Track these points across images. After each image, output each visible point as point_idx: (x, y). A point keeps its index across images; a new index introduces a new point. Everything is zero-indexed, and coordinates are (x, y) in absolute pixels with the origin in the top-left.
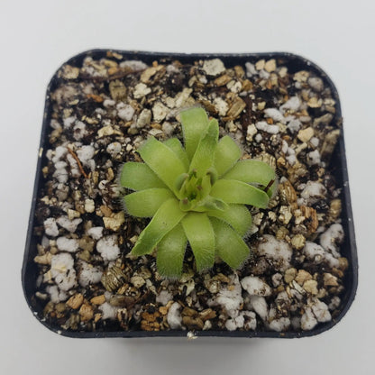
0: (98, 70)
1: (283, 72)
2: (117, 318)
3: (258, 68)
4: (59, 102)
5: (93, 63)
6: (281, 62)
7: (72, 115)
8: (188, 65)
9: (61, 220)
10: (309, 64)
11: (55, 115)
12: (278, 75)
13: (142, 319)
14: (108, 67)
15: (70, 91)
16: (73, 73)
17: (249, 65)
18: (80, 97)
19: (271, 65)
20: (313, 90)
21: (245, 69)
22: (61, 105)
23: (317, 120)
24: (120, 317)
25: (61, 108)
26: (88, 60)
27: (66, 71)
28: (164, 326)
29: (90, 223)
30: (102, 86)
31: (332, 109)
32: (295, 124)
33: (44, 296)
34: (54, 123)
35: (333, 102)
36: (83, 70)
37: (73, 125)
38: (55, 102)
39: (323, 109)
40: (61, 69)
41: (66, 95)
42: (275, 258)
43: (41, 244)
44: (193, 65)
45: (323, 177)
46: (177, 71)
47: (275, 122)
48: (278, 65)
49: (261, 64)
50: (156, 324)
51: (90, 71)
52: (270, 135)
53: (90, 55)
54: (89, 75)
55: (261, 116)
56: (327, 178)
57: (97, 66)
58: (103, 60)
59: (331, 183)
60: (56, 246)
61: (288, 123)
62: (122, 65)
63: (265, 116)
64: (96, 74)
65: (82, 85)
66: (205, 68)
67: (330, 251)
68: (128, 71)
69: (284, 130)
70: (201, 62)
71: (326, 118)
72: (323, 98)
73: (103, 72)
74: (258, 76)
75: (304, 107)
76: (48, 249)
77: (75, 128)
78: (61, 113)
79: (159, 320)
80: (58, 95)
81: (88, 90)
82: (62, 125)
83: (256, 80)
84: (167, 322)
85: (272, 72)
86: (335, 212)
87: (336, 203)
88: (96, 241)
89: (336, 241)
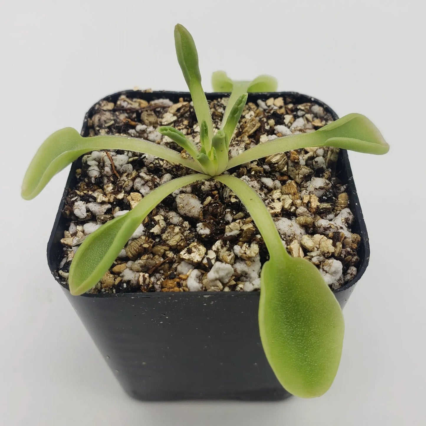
0: (132, 104)
1: (290, 106)
2: (138, 281)
3: (268, 104)
4: (97, 124)
5: (127, 99)
6: (289, 100)
9: (91, 205)
10: (313, 99)
12: (286, 108)
13: (163, 287)
14: (139, 103)
15: (107, 115)
16: (109, 106)
17: (260, 102)
18: (115, 120)
19: (279, 102)
20: (316, 116)
21: (257, 105)
22: (99, 126)
24: (141, 280)
25: (97, 128)
26: (123, 97)
27: (102, 105)
28: (184, 290)
29: (118, 208)
30: (134, 115)
33: (66, 274)
36: (118, 103)
40: (98, 103)
41: (103, 119)
42: (288, 234)
43: (68, 230)
44: (213, 101)
48: (286, 102)
49: (270, 101)
50: (176, 289)
51: (124, 104)
53: (124, 94)
54: (123, 107)
57: (130, 102)
58: (135, 100)
60: (83, 231)
62: (153, 103)
63: (275, 132)
64: (129, 106)
65: (117, 113)
67: (341, 228)
68: (157, 106)
72: (326, 120)
73: (135, 106)
75: (309, 125)
76: (75, 234)
78: (97, 131)
79: (179, 285)
81: (122, 117)
84: (186, 286)
85: (281, 107)
86: (343, 202)
87: (343, 195)
89: (347, 220)
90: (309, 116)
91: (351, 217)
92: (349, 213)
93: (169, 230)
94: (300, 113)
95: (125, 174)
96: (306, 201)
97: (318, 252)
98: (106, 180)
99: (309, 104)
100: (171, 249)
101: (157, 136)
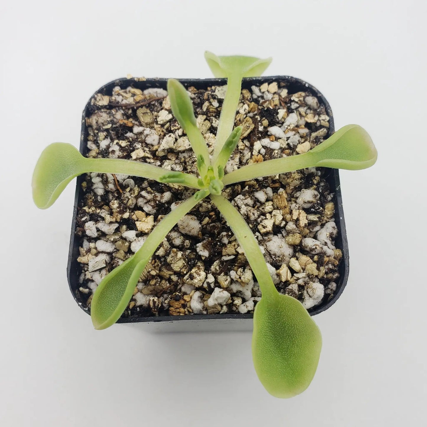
0: (126, 98)
1: (284, 93)
2: (149, 305)
3: (262, 91)
4: (95, 127)
5: (121, 92)
6: (283, 84)
7: (106, 137)
8: (202, 91)
9: (101, 225)
10: (307, 85)
11: (91, 138)
12: (280, 96)
13: (170, 306)
14: (134, 95)
15: (104, 117)
16: (104, 101)
17: (254, 88)
18: (112, 122)
19: (274, 87)
20: (310, 108)
21: (251, 92)
22: (97, 129)
23: (314, 135)
24: (151, 304)
25: (96, 131)
26: (117, 89)
27: (98, 99)
28: (188, 311)
29: (124, 227)
30: (130, 112)
31: (327, 124)
32: (295, 139)
33: (86, 291)
34: (90, 145)
35: (328, 118)
36: (113, 98)
37: (108, 147)
38: (91, 126)
39: (318, 124)
40: (93, 97)
41: (101, 121)
42: (278, 254)
43: (82, 247)
44: (206, 90)
45: (318, 184)
46: (193, 96)
47: (277, 139)
48: (279, 87)
49: (264, 87)
50: (182, 310)
51: (119, 99)
52: (273, 150)
53: (117, 85)
54: (118, 102)
55: (265, 134)
56: (322, 184)
57: (124, 94)
58: (129, 88)
59: (325, 189)
60: (96, 248)
61: (288, 138)
62: (146, 92)
63: (269, 133)
64: (124, 102)
65: (113, 111)
66: (217, 93)
67: (326, 244)
68: (151, 98)
69: (284, 146)
70: (213, 88)
71: (322, 132)
72: (319, 114)
73: (130, 100)
74: (262, 97)
75: (302, 122)
76: (89, 251)
77: (110, 150)
78: (96, 135)
79: (184, 306)
80: (93, 120)
81: (119, 115)
82: (98, 146)
83: (261, 101)
84: (190, 307)
85: (275, 93)
86: (329, 213)
87: (330, 206)
88: (130, 242)
89: (331, 235)
90: (302, 110)
91: (335, 232)
92: (334, 228)
93: (172, 254)
94: (294, 106)
95: (128, 190)
96: (295, 218)
97: (304, 275)
98: (111, 197)
99: (303, 94)
100: (176, 273)
101: (154, 140)
